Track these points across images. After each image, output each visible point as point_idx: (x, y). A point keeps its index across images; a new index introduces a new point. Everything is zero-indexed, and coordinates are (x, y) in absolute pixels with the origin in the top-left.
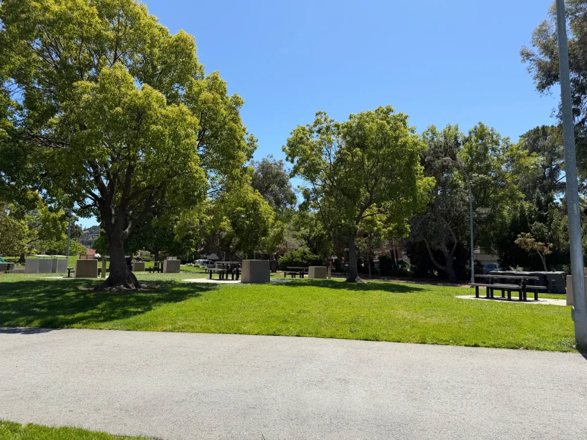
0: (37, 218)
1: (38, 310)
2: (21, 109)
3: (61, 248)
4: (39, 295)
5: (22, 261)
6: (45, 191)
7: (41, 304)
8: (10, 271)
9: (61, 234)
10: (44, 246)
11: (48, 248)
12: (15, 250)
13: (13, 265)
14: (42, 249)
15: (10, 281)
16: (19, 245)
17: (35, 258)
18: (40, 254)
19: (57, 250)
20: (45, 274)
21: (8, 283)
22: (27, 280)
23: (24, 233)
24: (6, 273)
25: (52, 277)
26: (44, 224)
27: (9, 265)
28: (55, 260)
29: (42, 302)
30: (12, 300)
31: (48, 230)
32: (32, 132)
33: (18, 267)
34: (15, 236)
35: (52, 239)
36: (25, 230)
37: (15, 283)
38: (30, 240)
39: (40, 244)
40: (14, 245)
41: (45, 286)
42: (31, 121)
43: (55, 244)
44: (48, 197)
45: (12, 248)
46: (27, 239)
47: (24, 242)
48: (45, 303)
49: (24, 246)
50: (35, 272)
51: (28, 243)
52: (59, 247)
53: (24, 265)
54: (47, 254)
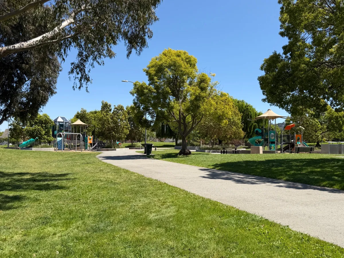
0: (325, 117)
1: (336, 178)
2: (312, 48)
3: (342, 137)
4: (335, 168)
5: (318, 145)
6: (331, 99)
7: (338, 174)
8: (312, 152)
9: (342, 127)
10: (331, 136)
11: (333, 137)
12: (313, 139)
13: (314, 148)
14: (329, 138)
15: (315, 158)
16: (316, 135)
17: (326, 143)
18: (328, 141)
19: (340, 138)
20: (335, 155)
21: (314, 159)
22: (325, 158)
23: (318, 128)
24: (310, 153)
25: (340, 157)
26: (330, 121)
27: (311, 148)
28: (340, 145)
29: (338, 173)
30: (319, 170)
31: (333, 125)
32: (320, 61)
33: (317, 149)
34: (313, 130)
35: (336, 131)
36: (319, 126)
37: (318, 159)
38: (321, 132)
39: (328, 134)
40: (313, 136)
41: (338, 162)
42: (319, 54)
43: (338, 134)
44: (334, 102)
45: (311, 137)
46: (320, 131)
47: (319, 133)
48: (340, 174)
49: (318, 136)
50: (328, 153)
51: (321, 134)
52: (341, 136)
53: (320, 148)
54: (333, 141)
